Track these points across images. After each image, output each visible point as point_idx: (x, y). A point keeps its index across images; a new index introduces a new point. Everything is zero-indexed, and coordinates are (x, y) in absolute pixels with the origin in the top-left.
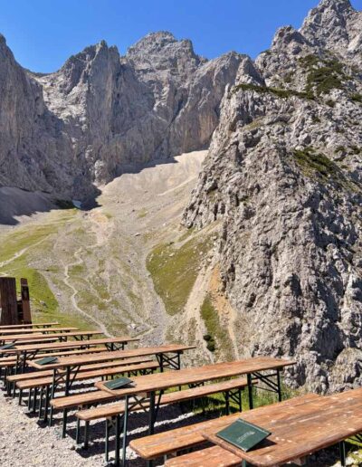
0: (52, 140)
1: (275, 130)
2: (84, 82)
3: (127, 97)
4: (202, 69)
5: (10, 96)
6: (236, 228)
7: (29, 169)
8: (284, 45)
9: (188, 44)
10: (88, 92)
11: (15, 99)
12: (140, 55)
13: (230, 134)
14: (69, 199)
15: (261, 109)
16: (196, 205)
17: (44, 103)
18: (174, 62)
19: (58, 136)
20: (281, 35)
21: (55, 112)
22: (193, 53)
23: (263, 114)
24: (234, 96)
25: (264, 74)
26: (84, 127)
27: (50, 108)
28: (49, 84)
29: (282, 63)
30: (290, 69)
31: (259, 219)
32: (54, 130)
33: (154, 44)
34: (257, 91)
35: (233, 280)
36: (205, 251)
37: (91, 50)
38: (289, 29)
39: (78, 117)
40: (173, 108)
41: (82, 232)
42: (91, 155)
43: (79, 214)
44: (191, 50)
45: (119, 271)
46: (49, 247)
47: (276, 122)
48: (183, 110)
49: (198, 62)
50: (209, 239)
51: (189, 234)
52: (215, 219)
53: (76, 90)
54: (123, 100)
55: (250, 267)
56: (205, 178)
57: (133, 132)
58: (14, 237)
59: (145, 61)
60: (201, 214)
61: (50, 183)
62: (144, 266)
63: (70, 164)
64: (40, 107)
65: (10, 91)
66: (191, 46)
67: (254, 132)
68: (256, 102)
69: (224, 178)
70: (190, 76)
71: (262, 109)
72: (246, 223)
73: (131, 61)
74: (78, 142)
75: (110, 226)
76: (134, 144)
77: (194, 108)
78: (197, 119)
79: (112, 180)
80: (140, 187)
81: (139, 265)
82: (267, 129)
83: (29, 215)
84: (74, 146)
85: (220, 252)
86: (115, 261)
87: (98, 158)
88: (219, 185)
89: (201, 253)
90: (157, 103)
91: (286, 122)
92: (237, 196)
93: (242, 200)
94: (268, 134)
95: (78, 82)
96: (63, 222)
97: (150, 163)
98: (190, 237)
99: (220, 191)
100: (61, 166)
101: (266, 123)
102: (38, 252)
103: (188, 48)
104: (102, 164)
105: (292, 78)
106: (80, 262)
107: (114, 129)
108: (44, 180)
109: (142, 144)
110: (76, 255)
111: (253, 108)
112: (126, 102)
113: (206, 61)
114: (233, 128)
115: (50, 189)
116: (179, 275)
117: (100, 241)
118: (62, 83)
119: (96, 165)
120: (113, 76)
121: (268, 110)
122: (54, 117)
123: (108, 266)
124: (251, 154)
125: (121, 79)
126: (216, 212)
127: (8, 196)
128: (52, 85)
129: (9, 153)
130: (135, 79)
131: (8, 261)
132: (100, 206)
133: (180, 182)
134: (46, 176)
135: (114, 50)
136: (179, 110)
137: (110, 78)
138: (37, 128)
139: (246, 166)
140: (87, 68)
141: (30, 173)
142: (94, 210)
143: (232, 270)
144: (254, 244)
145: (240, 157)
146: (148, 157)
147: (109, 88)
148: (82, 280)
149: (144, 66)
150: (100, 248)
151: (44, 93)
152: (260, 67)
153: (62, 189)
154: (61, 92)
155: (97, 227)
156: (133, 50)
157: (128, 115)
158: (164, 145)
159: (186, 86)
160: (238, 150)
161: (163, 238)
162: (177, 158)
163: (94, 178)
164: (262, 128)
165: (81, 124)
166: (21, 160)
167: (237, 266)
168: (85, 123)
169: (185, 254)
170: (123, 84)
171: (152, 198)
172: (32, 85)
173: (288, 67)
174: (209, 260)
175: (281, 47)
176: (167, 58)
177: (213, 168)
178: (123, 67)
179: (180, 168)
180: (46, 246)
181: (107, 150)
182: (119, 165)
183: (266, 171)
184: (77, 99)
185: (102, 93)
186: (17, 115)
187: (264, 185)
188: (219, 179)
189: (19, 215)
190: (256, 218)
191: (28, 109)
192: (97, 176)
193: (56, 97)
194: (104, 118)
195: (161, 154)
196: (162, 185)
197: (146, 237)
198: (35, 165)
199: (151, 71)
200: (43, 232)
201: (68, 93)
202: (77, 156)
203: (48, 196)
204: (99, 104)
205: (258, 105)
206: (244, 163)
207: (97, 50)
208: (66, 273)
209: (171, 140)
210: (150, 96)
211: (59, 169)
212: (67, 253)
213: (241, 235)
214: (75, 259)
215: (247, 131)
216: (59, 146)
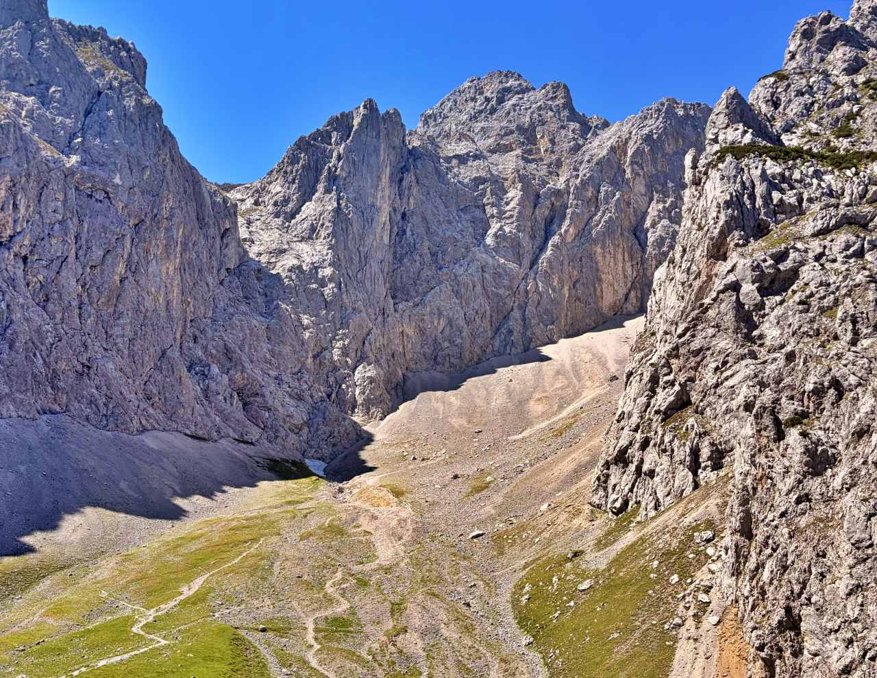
0: (257, 322)
1: (836, 248)
2: (328, 191)
3: (424, 219)
4: (596, 143)
5: (168, 230)
6: (782, 502)
7: (206, 391)
8: (817, 56)
9: (560, 93)
10: (338, 210)
11: (179, 234)
12: (450, 126)
13: (710, 266)
14: (298, 457)
15: (790, 198)
16: (634, 452)
17: (240, 242)
18: (528, 134)
19: (270, 310)
20: (807, 34)
21: (264, 259)
22: (572, 110)
23: (798, 211)
24: (713, 174)
25: (778, 124)
26: (328, 290)
27: (253, 252)
28: (250, 202)
29: (819, 96)
30: (846, 107)
31: (854, 472)
32: (260, 300)
33: (480, 99)
34: (774, 158)
35: (797, 653)
36: (686, 573)
37: (342, 123)
38: (826, 20)
39: (315, 268)
40: (533, 237)
41: (337, 531)
42: (345, 352)
43: (325, 489)
44: (568, 105)
45: (444, 631)
46: (260, 570)
47: (838, 226)
48: (555, 239)
49: (586, 128)
50: (691, 538)
51: (622, 528)
52: (696, 486)
53: (309, 209)
54: (414, 226)
55: (853, 612)
56: (654, 380)
57: (441, 297)
58: (175, 547)
59: (462, 137)
60: (651, 474)
61: (254, 420)
62: (510, 619)
63: (298, 375)
64: (232, 251)
65: (169, 219)
66: (568, 96)
67: (781, 257)
68: (773, 184)
69: (709, 378)
70: (566, 161)
71: (793, 200)
72: (814, 486)
73: (431, 139)
74: (316, 324)
75: (403, 515)
76: (443, 323)
77: (583, 232)
78: (591, 257)
79: (395, 409)
80: (463, 422)
81: (495, 615)
82: (815, 246)
83: (209, 494)
84: (307, 335)
85: (737, 573)
86: (432, 605)
87: (361, 359)
88: (695, 397)
89: (675, 578)
90: (495, 227)
91: (865, 226)
92: (773, 413)
93: (793, 423)
94: (818, 258)
95: (314, 191)
96: (290, 508)
97: (483, 366)
98: (630, 537)
99: (700, 412)
100: (278, 380)
101: (808, 231)
102: (236, 584)
103: (560, 102)
104: (371, 371)
105: (853, 126)
106: (343, 607)
107: (396, 293)
108: (240, 415)
109: (462, 322)
110: (329, 589)
111: (767, 198)
112: (422, 230)
113: (606, 125)
114: (718, 252)
115: (254, 433)
116: (618, 642)
117: (386, 552)
118: (279, 198)
119: (358, 374)
120: (392, 174)
121: (810, 200)
122: (261, 272)
123: (415, 616)
124: (779, 311)
125: (409, 178)
126: (695, 467)
127: (160, 452)
128: (257, 203)
129: (164, 353)
130: (441, 176)
131: (165, 607)
132: (371, 469)
133: (563, 404)
134: (245, 405)
135: (393, 119)
136: (546, 240)
137: (385, 178)
138: (224, 295)
139: (768, 342)
140: (334, 160)
141: (207, 397)
142: (357, 479)
143: (791, 623)
144: (857, 545)
145: (747, 321)
146: (477, 350)
147: (383, 199)
148: (352, 655)
149: (462, 148)
150: (387, 570)
151: (241, 220)
152: (764, 108)
153: (282, 433)
154: (277, 215)
155: (374, 518)
156: (433, 117)
157: (428, 258)
158: (515, 322)
159: (560, 184)
160: (739, 305)
161: (549, 542)
162: (546, 350)
163: (354, 407)
164: (799, 245)
165: (323, 283)
166: (190, 369)
167: (806, 611)
168: (331, 280)
169: (625, 583)
170: (415, 190)
171: (495, 446)
172: (214, 203)
173: (839, 103)
174: (703, 597)
175: (810, 61)
176: (513, 126)
177: (674, 353)
178: (412, 152)
179: (558, 373)
180: (254, 569)
181: (381, 341)
182: (409, 374)
183: (854, 343)
184: (313, 229)
185: (367, 214)
186: (181, 269)
187: (853, 380)
188: (692, 380)
189: (185, 495)
190: (842, 471)
191: (205, 256)
192: (360, 400)
193: (267, 227)
194: (374, 267)
195: (506, 343)
196: (518, 415)
197: (499, 542)
198: (221, 381)
199: (476, 157)
200: (245, 534)
201: (293, 217)
202: (315, 357)
203: (250, 450)
204: (362, 238)
205: (782, 191)
206: (761, 337)
207: (356, 121)
208: (310, 636)
209: (530, 308)
210: (478, 213)
211: (272, 387)
212: (309, 586)
213: (803, 521)
214: (330, 600)
215: (759, 256)
216: (272, 335)
